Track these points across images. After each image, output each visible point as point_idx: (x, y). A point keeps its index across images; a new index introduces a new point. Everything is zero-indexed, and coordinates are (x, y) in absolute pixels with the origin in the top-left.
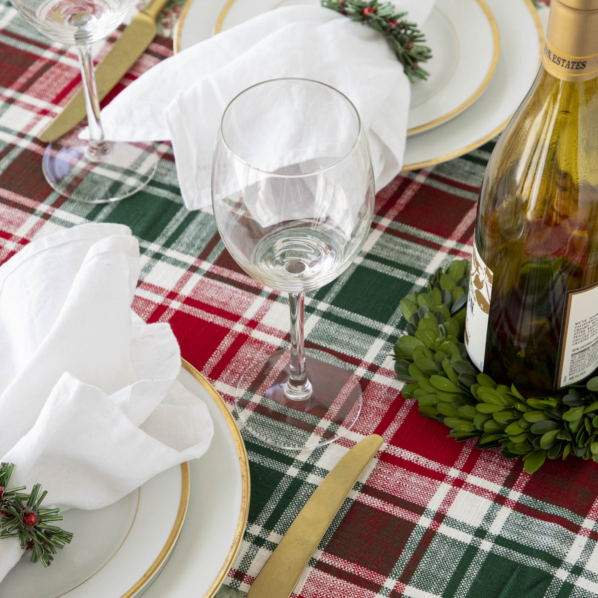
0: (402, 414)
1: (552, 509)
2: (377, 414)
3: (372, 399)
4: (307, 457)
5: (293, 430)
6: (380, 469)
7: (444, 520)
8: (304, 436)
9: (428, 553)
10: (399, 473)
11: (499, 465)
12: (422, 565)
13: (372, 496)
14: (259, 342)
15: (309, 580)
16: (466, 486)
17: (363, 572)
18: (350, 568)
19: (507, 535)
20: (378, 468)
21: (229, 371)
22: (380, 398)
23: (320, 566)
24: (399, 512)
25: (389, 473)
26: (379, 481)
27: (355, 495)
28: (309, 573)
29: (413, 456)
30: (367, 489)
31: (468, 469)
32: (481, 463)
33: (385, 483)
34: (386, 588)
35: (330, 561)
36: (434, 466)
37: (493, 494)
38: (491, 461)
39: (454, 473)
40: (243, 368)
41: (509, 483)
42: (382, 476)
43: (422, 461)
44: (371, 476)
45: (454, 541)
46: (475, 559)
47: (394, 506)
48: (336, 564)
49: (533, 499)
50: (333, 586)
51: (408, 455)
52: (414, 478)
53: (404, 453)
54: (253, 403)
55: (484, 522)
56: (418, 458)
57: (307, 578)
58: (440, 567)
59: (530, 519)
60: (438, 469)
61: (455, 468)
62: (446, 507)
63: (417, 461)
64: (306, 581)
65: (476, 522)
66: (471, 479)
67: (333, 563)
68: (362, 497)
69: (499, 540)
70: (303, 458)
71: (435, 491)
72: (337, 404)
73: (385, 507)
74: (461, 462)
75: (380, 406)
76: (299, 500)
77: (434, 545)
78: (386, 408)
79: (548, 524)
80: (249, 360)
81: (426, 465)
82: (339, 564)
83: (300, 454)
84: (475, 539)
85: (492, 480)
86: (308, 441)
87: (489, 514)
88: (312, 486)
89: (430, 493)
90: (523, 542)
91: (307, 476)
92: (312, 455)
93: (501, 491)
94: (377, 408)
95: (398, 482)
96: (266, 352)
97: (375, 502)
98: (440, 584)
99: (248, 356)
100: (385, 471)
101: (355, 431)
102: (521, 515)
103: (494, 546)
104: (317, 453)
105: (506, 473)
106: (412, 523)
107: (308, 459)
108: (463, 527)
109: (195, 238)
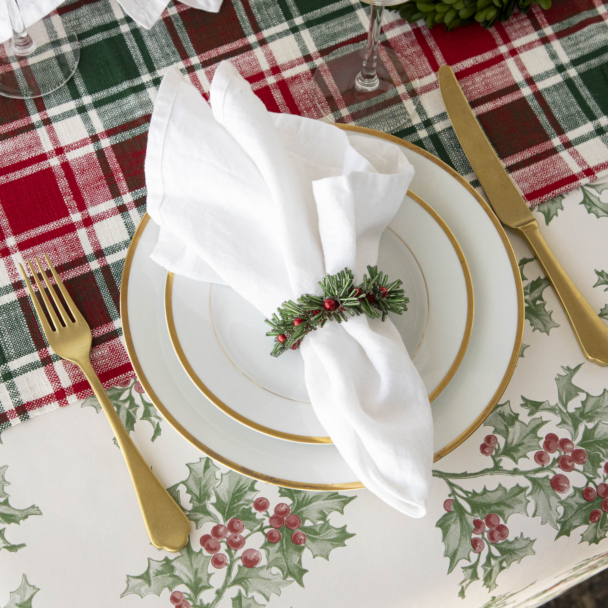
0: (431, 43)
1: (577, 19)
2: (419, 56)
3: (404, 50)
4: (419, 118)
5: (390, 109)
6: (465, 86)
7: (535, 80)
8: (401, 107)
9: (552, 107)
10: (478, 78)
11: (519, 21)
12: (557, 116)
13: (482, 104)
14: (295, 78)
15: (518, 182)
16: (519, 50)
17: (536, 150)
18: (527, 154)
19: (574, 56)
20: (463, 86)
21: (305, 111)
22: (408, 45)
23: (511, 169)
24: (507, 99)
25: (472, 83)
26: (473, 93)
27: (474, 112)
28: (512, 179)
29: (471, 61)
30: (474, 104)
31: (507, 40)
32: (509, 30)
33: (479, 91)
34: (558, 146)
35: (512, 161)
36: (488, 55)
37: (538, 41)
38: (512, 24)
39: (503, 49)
40: (309, 102)
41: (537, 27)
42: (471, 88)
43: (480, 59)
44: (465, 94)
45: (554, 86)
46: (577, 85)
47: (500, 98)
48: (517, 159)
49: (559, 23)
50: (533, 172)
51: (469, 63)
52: (489, 73)
53: (464, 64)
54: (346, 116)
55: (555, 61)
56: (475, 59)
57: (515, 183)
58: (567, 108)
59: (573, 36)
60: (493, 56)
61: (500, 46)
62: (525, 72)
63: (477, 62)
64: (517, 185)
65: (551, 65)
66: (517, 43)
67: (515, 160)
68: (477, 111)
69: (575, 63)
70: (417, 120)
71: (508, 69)
72: (392, 71)
73: (497, 104)
74: (499, 40)
75: (413, 50)
76: (449, 146)
77: (548, 99)
78: (419, 48)
79: (585, 29)
80: (305, 94)
81: (484, 59)
82: (518, 158)
83: (412, 120)
84: (562, 74)
85: (527, 34)
86: (407, 107)
87: (550, 54)
88: (444, 131)
89: (506, 72)
90: (586, 51)
91: (434, 128)
92: (419, 114)
93: (539, 35)
94: (413, 53)
95: (484, 83)
96: (308, 79)
97: (487, 106)
98: (580, 116)
99: (301, 91)
100: (469, 84)
101: (421, 78)
102: (566, 38)
103: (576, 69)
104: (420, 110)
105: (527, 23)
106: (521, 98)
107: (421, 118)
108: (547, 75)
109: (162, 48)
